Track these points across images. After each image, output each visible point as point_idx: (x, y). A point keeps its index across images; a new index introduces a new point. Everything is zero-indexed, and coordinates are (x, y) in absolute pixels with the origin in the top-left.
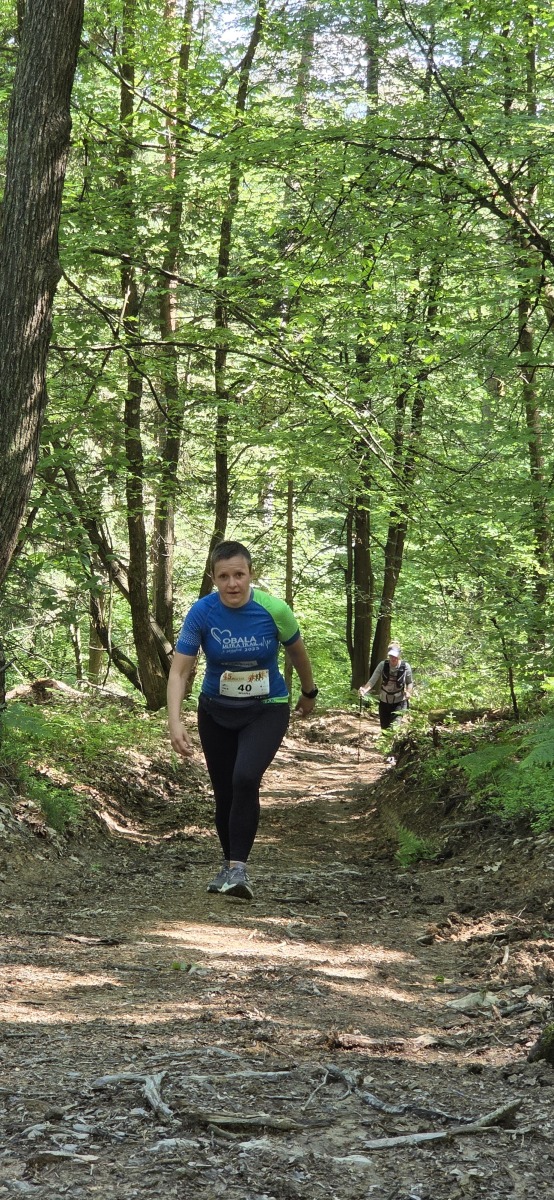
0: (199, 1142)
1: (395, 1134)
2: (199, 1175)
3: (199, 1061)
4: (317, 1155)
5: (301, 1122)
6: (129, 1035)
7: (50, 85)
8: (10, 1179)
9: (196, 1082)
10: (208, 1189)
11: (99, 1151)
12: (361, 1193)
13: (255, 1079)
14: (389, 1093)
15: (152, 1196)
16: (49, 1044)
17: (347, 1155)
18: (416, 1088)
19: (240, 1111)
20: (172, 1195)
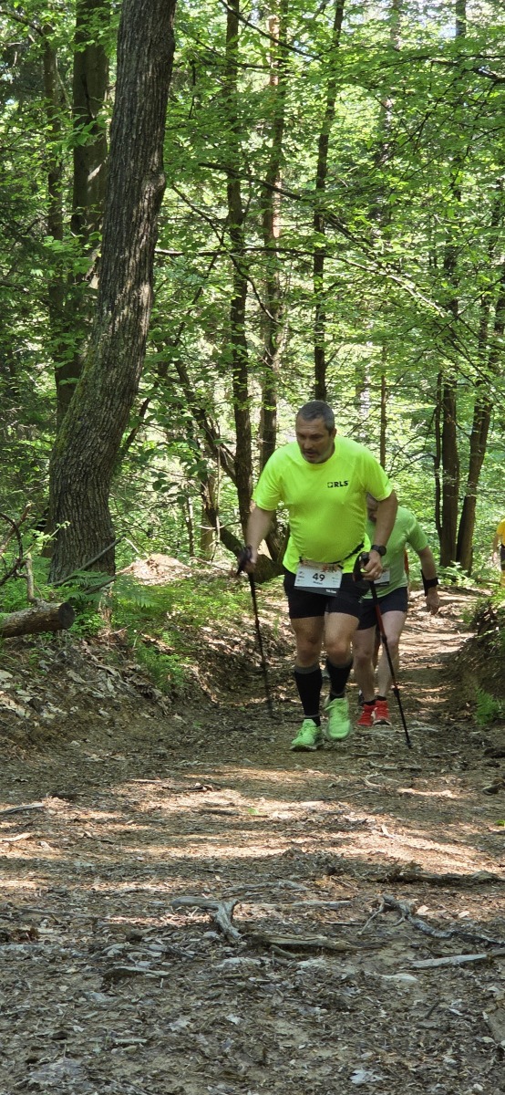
0: (261, 960)
1: (440, 956)
2: (259, 989)
3: (271, 892)
4: (366, 972)
5: (356, 944)
6: (212, 870)
7: (155, 9)
8: (88, 991)
9: (264, 909)
10: (265, 1001)
11: (170, 967)
12: (406, 1006)
13: (318, 907)
14: (440, 921)
15: (215, 1006)
17: (395, 974)
18: (466, 917)
19: (301, 934)
20: (232, 1006)
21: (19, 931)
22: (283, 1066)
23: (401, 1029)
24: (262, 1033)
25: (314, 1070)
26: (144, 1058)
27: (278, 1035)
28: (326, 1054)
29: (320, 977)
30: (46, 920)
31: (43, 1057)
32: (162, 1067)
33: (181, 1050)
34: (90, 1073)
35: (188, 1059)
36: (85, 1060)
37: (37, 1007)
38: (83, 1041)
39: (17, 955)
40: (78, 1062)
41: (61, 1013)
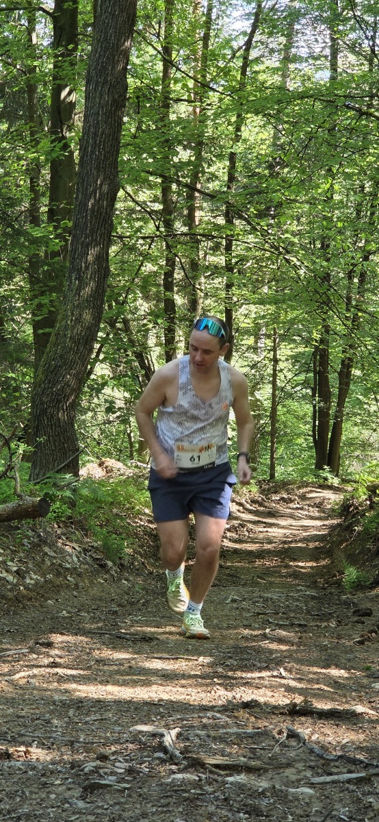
0: (199, 776)
1: (331, 774)
2: (198, 798)
3: (201, 722)
4: (277, 787)
5: (268, 764)
6: (156, 703)
8: (71, 799)
9: (198, 735)
10: (203, 808)
11: (131, 781)
12: (307, 813)
13: (238, 735)
14: (329, 746)
15: (166, 812)
16: (102, 708)
17: (298, 787)
18: (347, 743)
19: (227, 756)
20: (179, 812)
21: (17, 751)
29: (243, 790)
30: (36, 742)
37: (34, 811)
39: (17, 770)
41: (52, 816)
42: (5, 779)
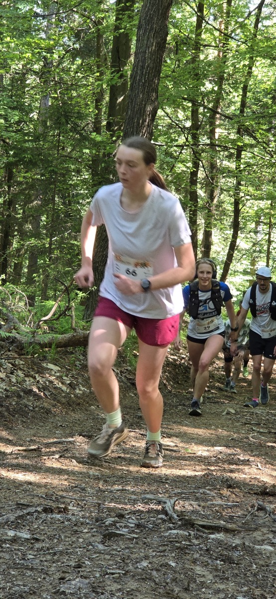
0: (189, 533)
2: (187, 548)
3: (195, 496)
4: (247, 544)
5: (241, 527)
6: (164, 481)
7: (158, 13)
8: (94, 542)
9: (192, 505)
10: (190, 555)
11: (139, 533)
12: (267, 564)
13: (221, 506)
15: (162, 556)
16: (124, 482)
17: (262, 545)
19: (211, 520)
20: (172, 557)
21: (58, 508)
22: (198, 592)
23: (264, 576)
24: (187, 573)
25: (215, 595)
26: (123, 582)
27: (196, 574)
28: (222, 587)
29: (221, 544)
30: (73, 503)
31: (68, 577)
32: (132, 587)
33: (143, 579)
34: (93, 588)
35: (147, 584)
36: (91, 580)
37: (66, 549)
38: (90, 570)
39: (57, 521)
40: (87, 581)
41: (79, 553)
42: (47, 526)
